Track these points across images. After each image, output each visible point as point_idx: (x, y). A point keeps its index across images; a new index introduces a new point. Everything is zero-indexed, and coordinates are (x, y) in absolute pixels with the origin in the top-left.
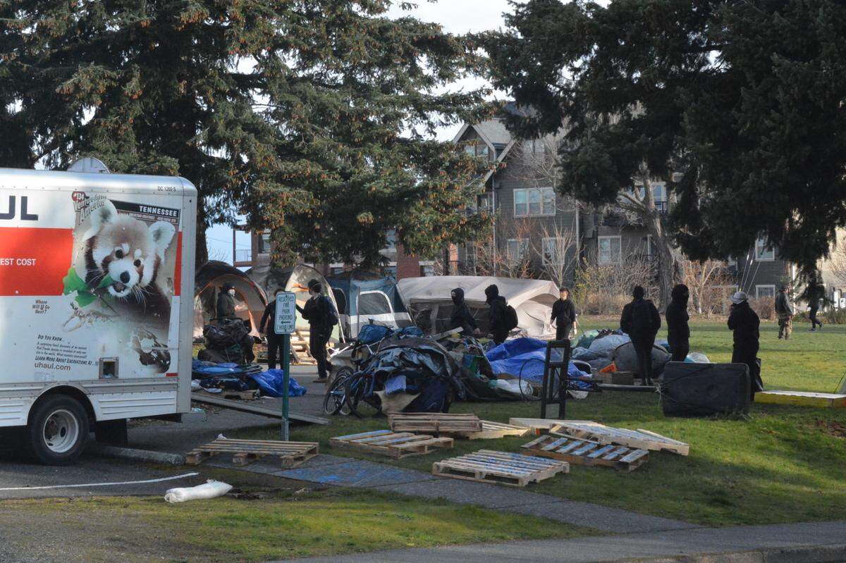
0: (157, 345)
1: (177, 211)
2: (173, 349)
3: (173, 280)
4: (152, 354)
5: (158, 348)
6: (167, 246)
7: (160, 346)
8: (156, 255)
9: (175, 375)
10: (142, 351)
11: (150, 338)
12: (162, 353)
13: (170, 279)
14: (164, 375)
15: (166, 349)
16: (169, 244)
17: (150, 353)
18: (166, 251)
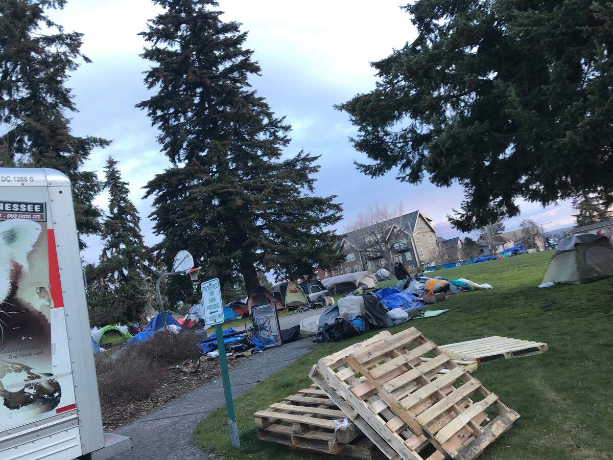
0: (33, 377)
1: (41, 205)
2: (63, 375)
3: (48, 290)
4: (27, 390)
5: (36, 381)
6: (31, 249)
7: (39, 377)
8: (12, 261)
9: (73, 406)
10: (5, 391)
11: (19, 371)
12: (44, 384)
13: (41, 289)
14: (53, 412)
15: (51, 378)
16: (34, 246)
17: (22, 392)
18: (30, 256)
